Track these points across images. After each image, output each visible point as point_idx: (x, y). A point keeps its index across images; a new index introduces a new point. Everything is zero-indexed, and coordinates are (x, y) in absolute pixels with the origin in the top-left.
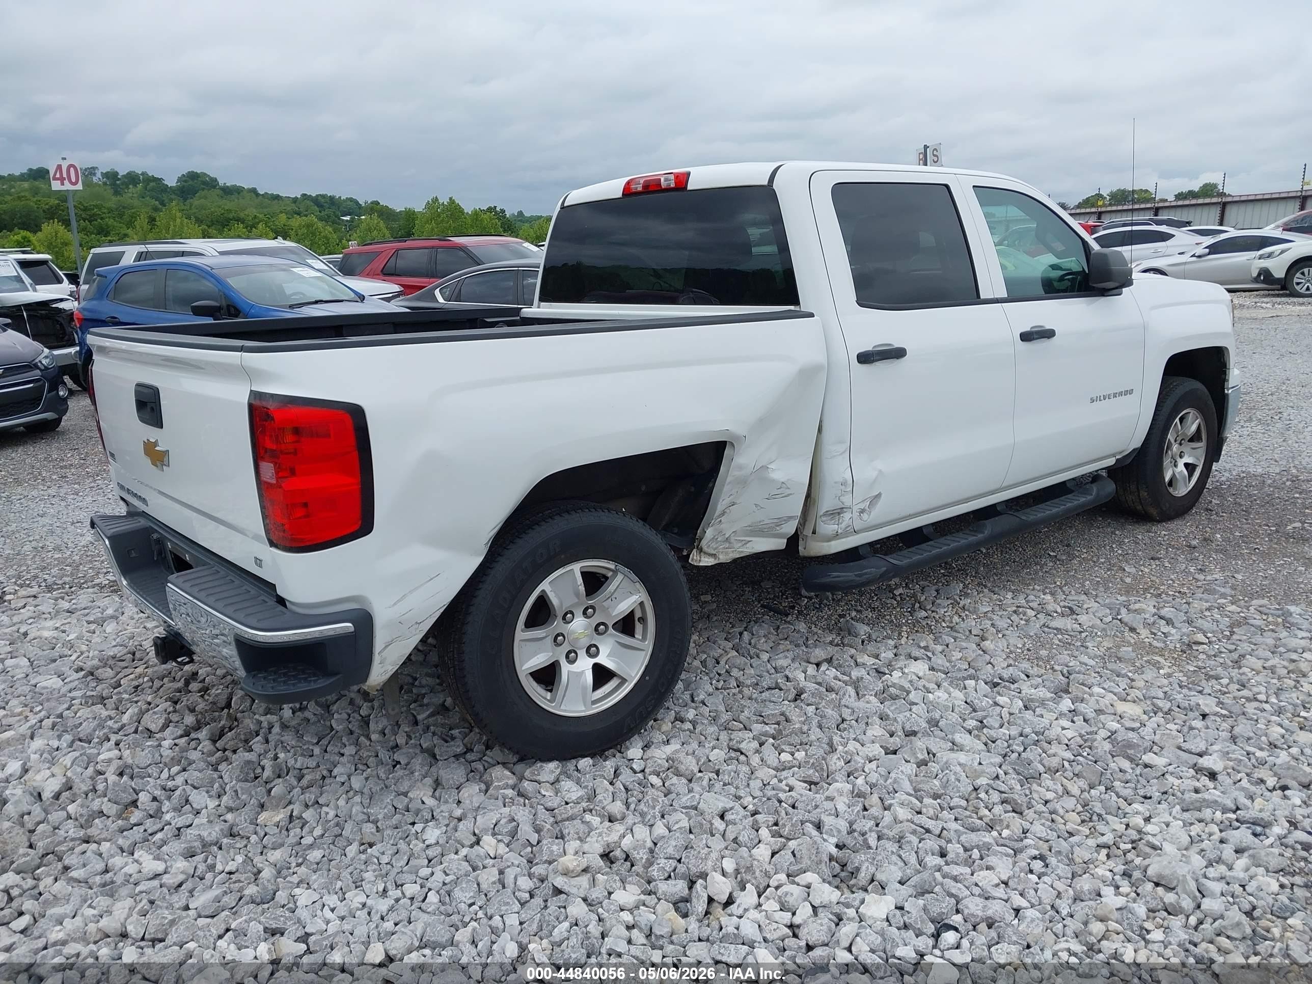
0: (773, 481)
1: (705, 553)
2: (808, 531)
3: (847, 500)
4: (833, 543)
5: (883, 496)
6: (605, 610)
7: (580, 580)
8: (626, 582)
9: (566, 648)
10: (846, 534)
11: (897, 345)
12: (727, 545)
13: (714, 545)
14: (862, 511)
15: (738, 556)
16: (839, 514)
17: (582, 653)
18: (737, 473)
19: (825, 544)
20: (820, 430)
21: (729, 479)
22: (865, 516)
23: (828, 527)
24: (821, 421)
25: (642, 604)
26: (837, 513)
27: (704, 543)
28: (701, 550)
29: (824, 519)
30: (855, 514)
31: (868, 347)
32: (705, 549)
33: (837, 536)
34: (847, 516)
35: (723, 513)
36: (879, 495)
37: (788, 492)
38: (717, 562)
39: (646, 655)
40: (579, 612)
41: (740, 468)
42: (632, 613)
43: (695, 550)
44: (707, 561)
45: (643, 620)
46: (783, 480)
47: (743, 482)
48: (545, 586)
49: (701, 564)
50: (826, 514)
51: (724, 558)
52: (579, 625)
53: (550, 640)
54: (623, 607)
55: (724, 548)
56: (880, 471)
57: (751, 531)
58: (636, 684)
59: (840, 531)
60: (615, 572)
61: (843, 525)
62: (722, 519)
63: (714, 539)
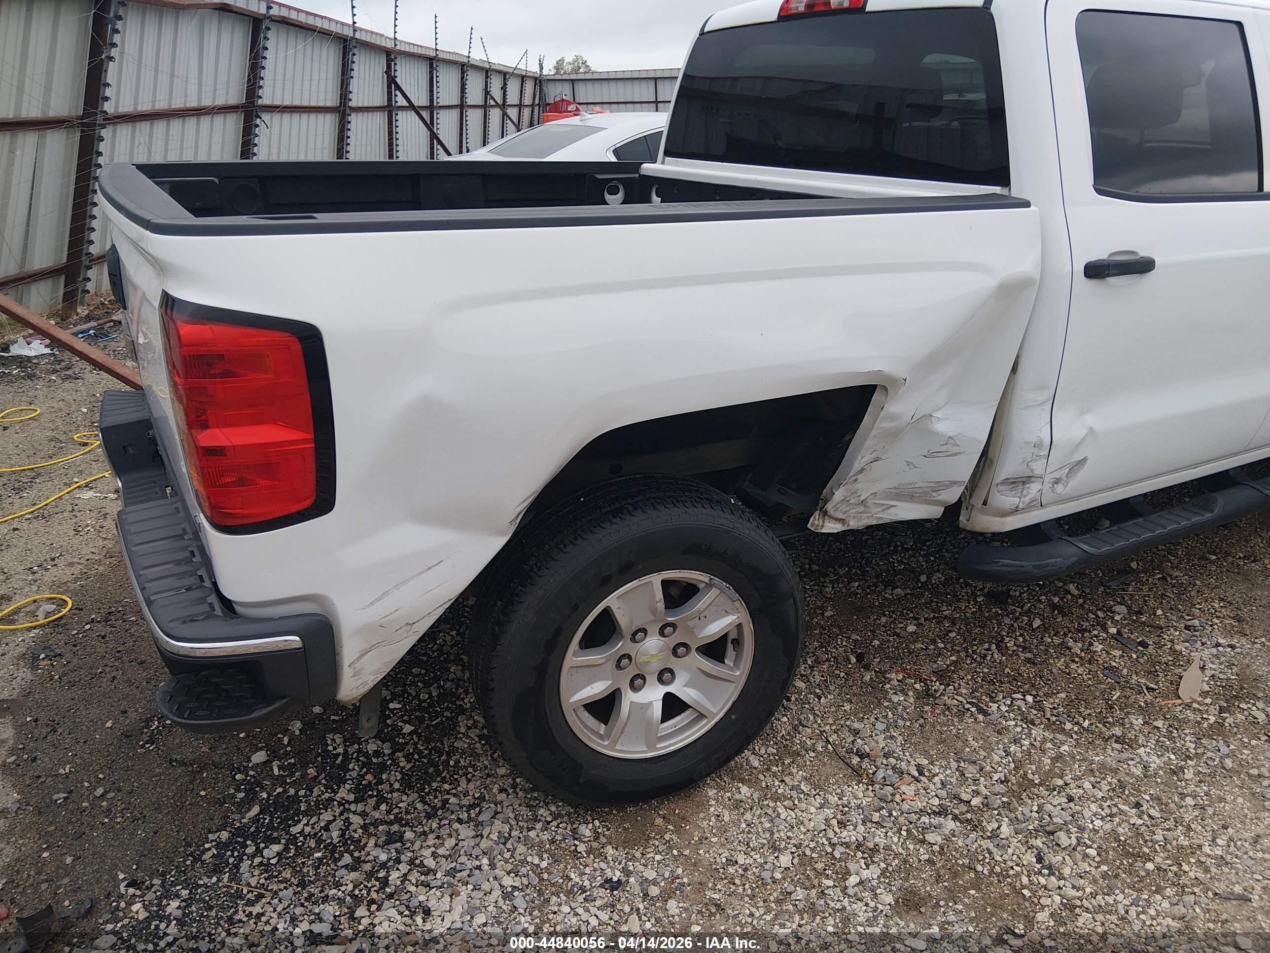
0: (937, 434)
1: (830, 517)
2: (977, 501)
3: (1038, 467)
4: (1009, 519)
5: (1088, 461)
6: (690, 631)
7: (659, 595)
8: (722, 599)
9: (631, 671)
10: (1030, 507)
11: (1143, 253)
12: (862, 509)
13: (844, 508)
14: (1057, 481)
15: (875, 523)
16: (1024, 483)
17: (652, 679)
18: (886, 425)
19: (998, 519)
20: (1014, 369)
21: (874, 432)
22: (1059, 488)
23: (1006, 499)
24: (1018, 357)
25: (739, 626)
26: (1021, 482)
27: (830, 506)
28: (825, 513)
29: (1001, 488)
30: (1047, 485)
31: (1100, 253)
32: (831, 512)
33: (1016, 511)
34: (1034, 488)
35: (861, 471)
36: (1084, 461)
37: (955, 450)
38: (845, 528)
39: (736, 687)
40: (653, 630)
41: (893, 417)
42: (726, 635)
43: (817, 513)
44: (831, 527)
45: (737, 643)
46: (951, 434)
47: (894, 435)
48: (612, 601)
49: (824, 531)
50: (1006, 482)
51: (853, 524)
52: (653, 644)
53: (612, 664)
54: (715, 628)
55: (857, 512)
56: (1091, 429)
57: (897, 495)
58: (717, 723)
59: (1021, 506)
60: (710, 586)
61: (1027, 499)
62: (859, 477)
63: (845, 500)
